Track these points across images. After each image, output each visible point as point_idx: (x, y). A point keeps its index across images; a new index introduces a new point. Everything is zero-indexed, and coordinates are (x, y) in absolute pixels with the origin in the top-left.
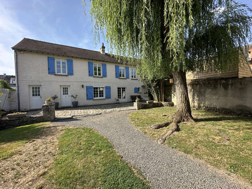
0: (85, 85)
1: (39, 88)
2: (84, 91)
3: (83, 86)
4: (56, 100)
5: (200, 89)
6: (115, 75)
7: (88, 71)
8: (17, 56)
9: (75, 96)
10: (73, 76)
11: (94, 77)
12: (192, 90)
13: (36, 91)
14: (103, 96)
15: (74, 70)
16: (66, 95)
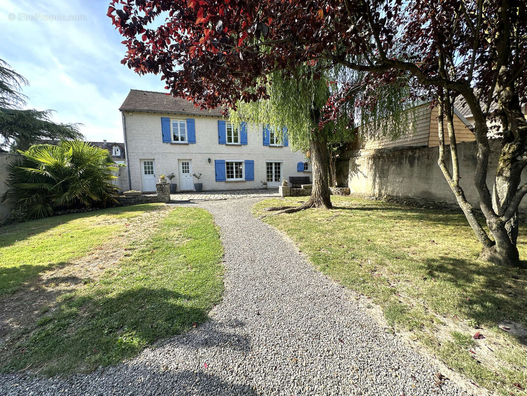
0: (213, 159)
1: (152, 163)
2: (212, 168)
3: (209, 160)
4: (173, 181)
5: (383, 165)
6: (262, 141)
7: (217, 137)
8: (125, 119)
9: (198, 175)
10: (195, 145)
11: (227, 145)
12: (374, 168)
13: (149, 167)
14: (241, 176)
15: (196, 135)
16: (187, 173)
